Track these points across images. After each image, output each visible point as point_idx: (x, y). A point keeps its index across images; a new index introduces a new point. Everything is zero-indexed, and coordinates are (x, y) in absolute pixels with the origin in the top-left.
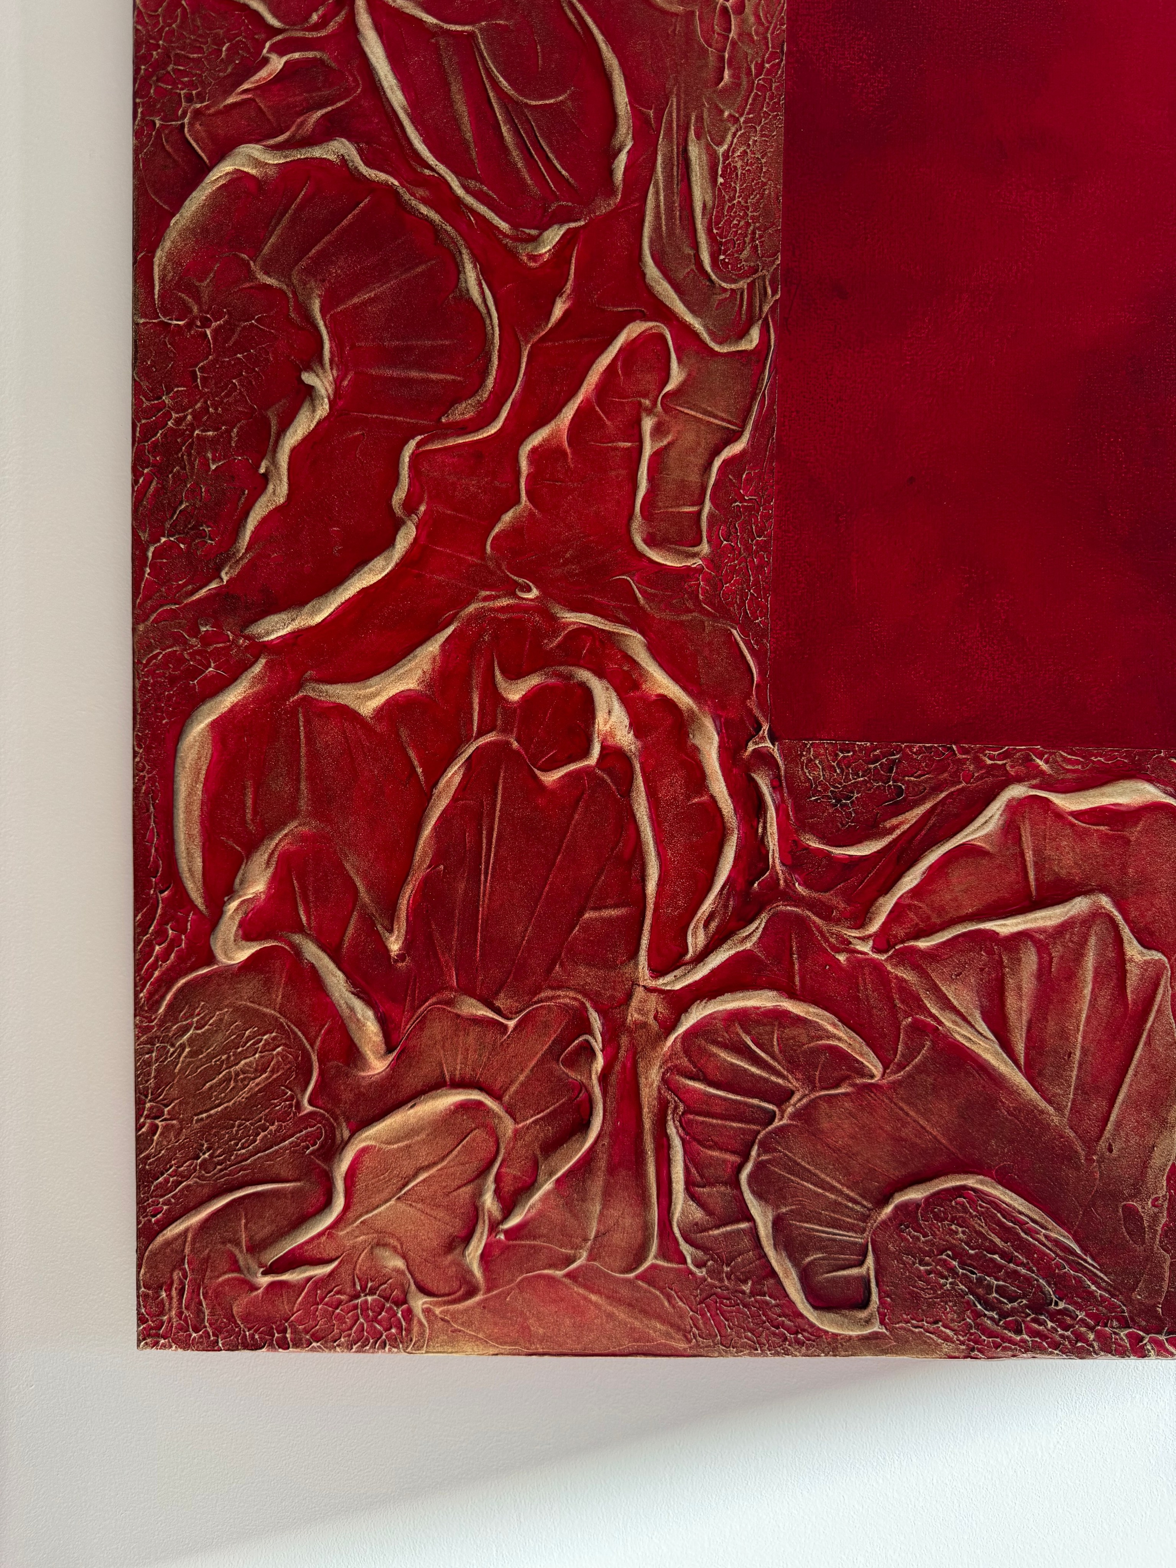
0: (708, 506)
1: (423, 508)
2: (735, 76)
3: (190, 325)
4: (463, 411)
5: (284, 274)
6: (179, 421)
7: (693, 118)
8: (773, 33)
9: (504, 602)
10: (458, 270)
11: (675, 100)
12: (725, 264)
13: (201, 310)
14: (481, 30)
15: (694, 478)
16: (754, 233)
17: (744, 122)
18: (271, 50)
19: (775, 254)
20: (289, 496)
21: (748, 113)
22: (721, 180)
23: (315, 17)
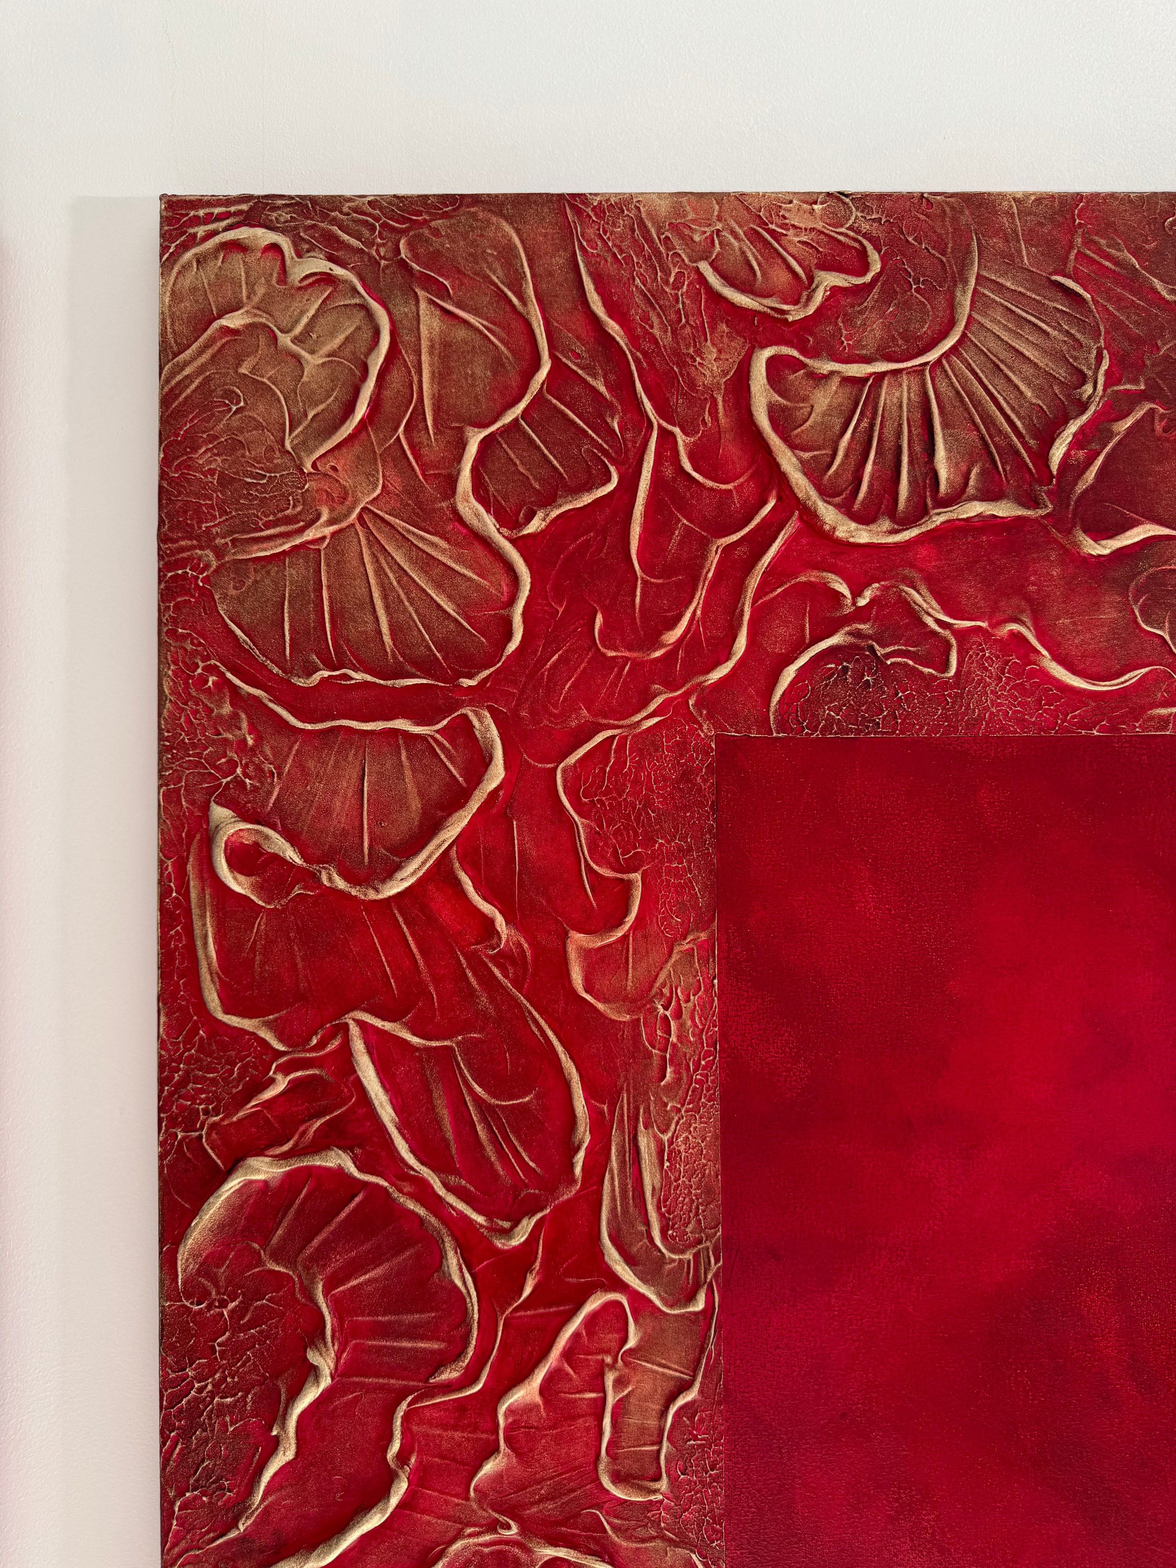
0: (665, 1444)
1: (413, 1460)
2: (677, 1072)
3: (209, 1308)
4: (449, 1374)
5: (291, 1263)
6: (200, 1390)
7: (641, 1111)
8: (707, 1033)
9: (487, 1538)
10: (441, 1256)
11: (625, 1095)
12: (672, 1236)
13: (218, 1293)
14: (458, 1043)
15: (652, 1423)
16: (697, 1208)
17: (686, 1111)
18: (278, 1069)
19: (716, 1226)
20: (297, 1454)
21: (689, 1104)
22: (667, 1164)
23: (314, 1041)
